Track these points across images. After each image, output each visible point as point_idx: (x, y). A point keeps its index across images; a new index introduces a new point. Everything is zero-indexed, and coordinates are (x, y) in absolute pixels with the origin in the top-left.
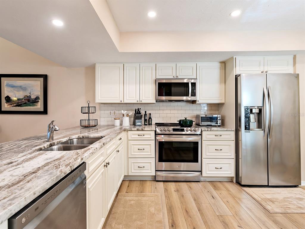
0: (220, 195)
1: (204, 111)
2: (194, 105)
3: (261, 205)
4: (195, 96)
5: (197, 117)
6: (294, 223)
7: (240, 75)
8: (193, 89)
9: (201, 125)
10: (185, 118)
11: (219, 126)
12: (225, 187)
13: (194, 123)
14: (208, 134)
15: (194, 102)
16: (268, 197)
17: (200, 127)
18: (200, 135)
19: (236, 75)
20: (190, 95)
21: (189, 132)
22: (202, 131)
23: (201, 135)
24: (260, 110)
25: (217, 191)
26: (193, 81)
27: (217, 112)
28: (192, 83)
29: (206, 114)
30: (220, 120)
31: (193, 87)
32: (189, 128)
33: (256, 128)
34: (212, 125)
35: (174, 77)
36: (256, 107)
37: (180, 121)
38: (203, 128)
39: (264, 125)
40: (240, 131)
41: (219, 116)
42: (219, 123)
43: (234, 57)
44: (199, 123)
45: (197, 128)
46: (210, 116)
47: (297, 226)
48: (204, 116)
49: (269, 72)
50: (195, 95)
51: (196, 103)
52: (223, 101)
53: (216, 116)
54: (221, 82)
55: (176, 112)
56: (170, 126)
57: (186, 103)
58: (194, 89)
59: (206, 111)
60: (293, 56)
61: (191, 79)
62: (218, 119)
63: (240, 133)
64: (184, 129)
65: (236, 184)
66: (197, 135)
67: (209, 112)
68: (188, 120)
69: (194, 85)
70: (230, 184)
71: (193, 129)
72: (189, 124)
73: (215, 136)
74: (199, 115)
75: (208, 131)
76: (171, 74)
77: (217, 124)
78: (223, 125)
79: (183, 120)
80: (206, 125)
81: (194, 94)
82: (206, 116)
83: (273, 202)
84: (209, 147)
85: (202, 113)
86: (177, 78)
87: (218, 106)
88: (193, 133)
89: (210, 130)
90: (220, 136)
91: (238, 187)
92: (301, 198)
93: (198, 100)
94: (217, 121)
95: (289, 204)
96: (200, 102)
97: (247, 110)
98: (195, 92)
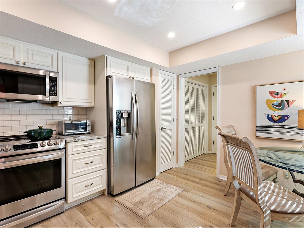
0: (92, 222)
1: (69, 116)
2: (54, 108)
3: (134, 213)
4: (56, 96)
5: (59, 123)
6: (162, 219)
7: (111, 76)
8: (52, 85)
9: (66, 134)
10: (40, 127)
11: (87, 133)
12: (98, 206)
13: (54, 133)
14: (74, 146)
15: (54, 104)
16: (138, 199)
17: (63, 137)
18: (63, 149)
19: (107, 76)
20: (47, 94)
21: (46, 147)
22: (66, 143)
23: (65, 148)
24: (129, 115)
25: (88, 216)
26: (52, 75)
27: (85, 117)
28: (51, 78)
29: (72, 120)
30: (90, 126)
31: (52, 83)
32: (47, 142)
33: (125, 132)
34: (80, 133)
35: (17, 63)
36: (126, 112)
37: (30, 132)
38: (68, 139)
39: (132, 129)
40: (112, 137)
41: (88, 121)
42: (88, 129)
43: (106, 56)
44: (63, 132)
45: (59, 140)
46: (78, 122)
47: (165, 222)
48: (70, 122)
49: (135, 79)
50: (56, 94)
51: (57, 106)
52: (93, 105)
53: (85, 121)
54: (90, 83)
55: (23, 118)
56: (11, 140)
57: (41, 105)
58: (54, 85)
59: (71, 116)
60: (150, 68)
61: (50, 72)
62: (87, 125)
63: (111, 139)
64: (37, 143)
65: (108, 196)
66: (60, 149)
67: (75, 117)
68: (44, 129)
69: (54, 80)
70: (102, 199)
71: (52, 142)
72: (46, 135)
73: (85, 146)
74: (63, 122)
75: (75, 141)
76: (12, 57)
77: (86, 131)
78: (93, 131)
79: (35, 130)
80: (72, 133)
81: (54, 93)
82: (72, 122)
83: (142, 203)
84: (76, 162)
85: (66, 118)
86: (23, 65)
87: (86, 110)
88: (53, 147)
89: (78, 140)
90: (91, 146)
91: (110, 199)
92: (159, 189)
93: (60, 101)
94: (86, 128)
95: (154, 200)
96: (63, 104)
97: (119, 114)
98: (56, 91)
